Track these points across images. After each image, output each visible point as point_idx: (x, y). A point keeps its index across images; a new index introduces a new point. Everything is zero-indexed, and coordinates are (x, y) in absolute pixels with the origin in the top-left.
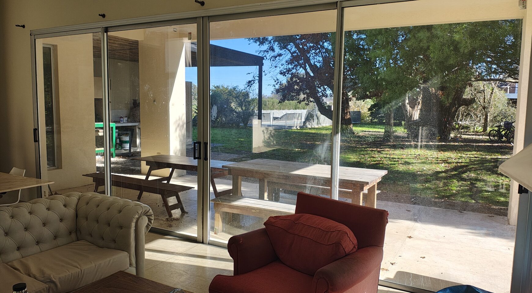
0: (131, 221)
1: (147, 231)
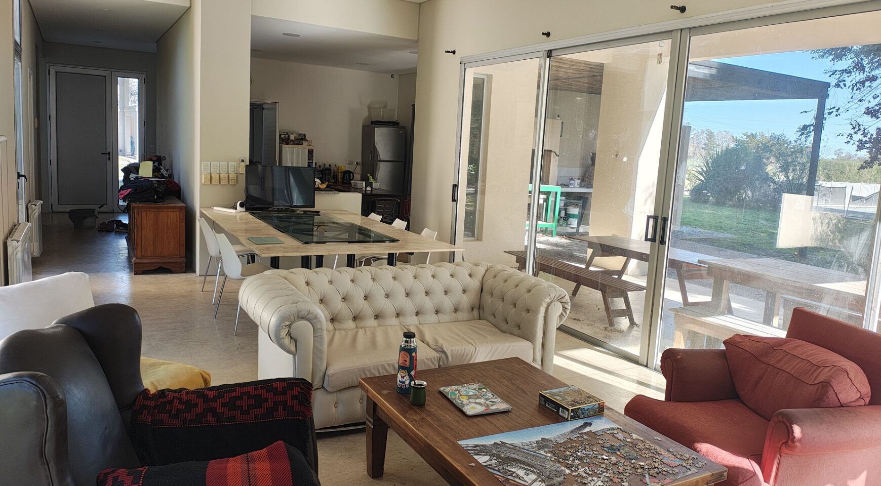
0: (540, 304)
1: (560, 323)
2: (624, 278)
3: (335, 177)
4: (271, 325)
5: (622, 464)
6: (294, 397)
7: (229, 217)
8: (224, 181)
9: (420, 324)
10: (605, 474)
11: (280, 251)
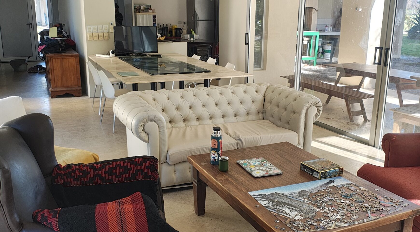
0: (302, 108)
1: (315, 119)
2: (361, 90)
3: (171, 32)
4: (133, 125)
5: (353, 205)
6: (147, 167)
7: (105, 60)
8: (101, 37)
9: (225, 123)
10: (342, 211)
11: (137, 80)
